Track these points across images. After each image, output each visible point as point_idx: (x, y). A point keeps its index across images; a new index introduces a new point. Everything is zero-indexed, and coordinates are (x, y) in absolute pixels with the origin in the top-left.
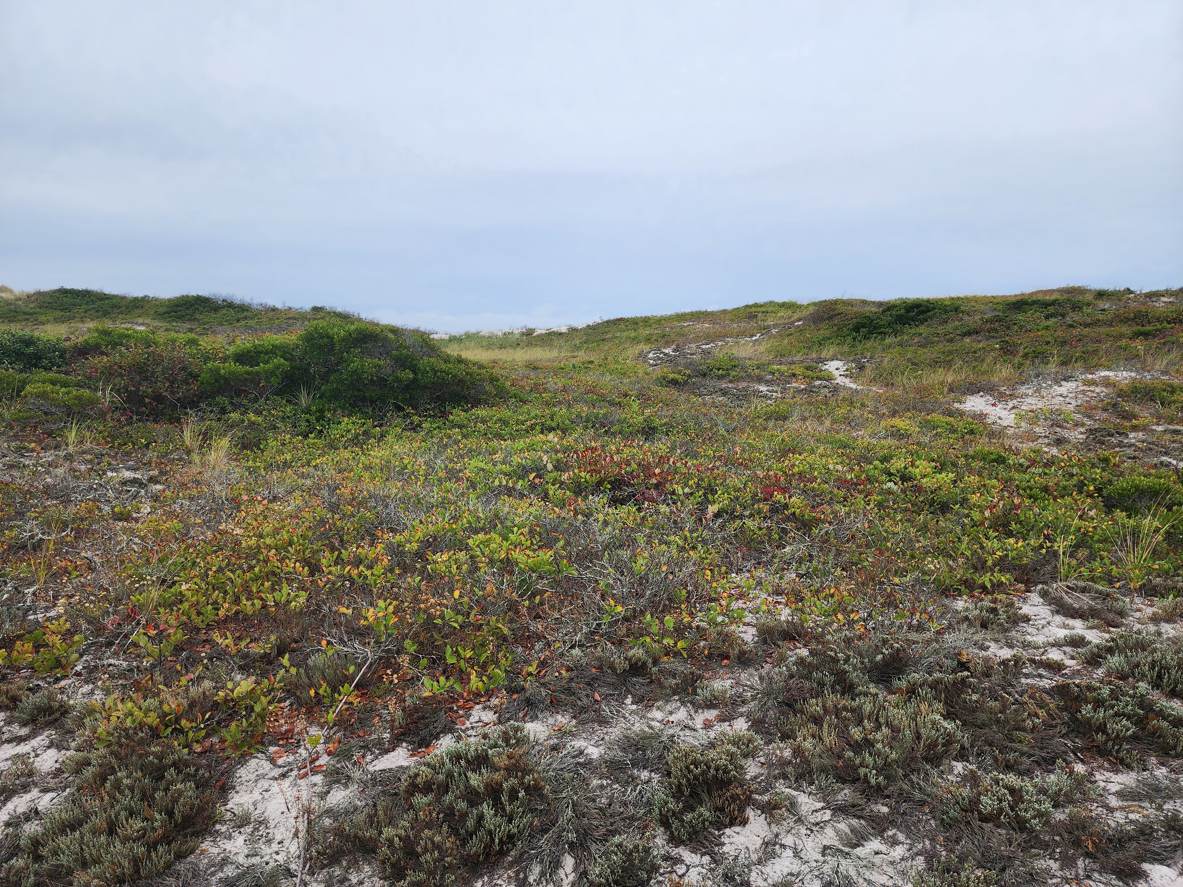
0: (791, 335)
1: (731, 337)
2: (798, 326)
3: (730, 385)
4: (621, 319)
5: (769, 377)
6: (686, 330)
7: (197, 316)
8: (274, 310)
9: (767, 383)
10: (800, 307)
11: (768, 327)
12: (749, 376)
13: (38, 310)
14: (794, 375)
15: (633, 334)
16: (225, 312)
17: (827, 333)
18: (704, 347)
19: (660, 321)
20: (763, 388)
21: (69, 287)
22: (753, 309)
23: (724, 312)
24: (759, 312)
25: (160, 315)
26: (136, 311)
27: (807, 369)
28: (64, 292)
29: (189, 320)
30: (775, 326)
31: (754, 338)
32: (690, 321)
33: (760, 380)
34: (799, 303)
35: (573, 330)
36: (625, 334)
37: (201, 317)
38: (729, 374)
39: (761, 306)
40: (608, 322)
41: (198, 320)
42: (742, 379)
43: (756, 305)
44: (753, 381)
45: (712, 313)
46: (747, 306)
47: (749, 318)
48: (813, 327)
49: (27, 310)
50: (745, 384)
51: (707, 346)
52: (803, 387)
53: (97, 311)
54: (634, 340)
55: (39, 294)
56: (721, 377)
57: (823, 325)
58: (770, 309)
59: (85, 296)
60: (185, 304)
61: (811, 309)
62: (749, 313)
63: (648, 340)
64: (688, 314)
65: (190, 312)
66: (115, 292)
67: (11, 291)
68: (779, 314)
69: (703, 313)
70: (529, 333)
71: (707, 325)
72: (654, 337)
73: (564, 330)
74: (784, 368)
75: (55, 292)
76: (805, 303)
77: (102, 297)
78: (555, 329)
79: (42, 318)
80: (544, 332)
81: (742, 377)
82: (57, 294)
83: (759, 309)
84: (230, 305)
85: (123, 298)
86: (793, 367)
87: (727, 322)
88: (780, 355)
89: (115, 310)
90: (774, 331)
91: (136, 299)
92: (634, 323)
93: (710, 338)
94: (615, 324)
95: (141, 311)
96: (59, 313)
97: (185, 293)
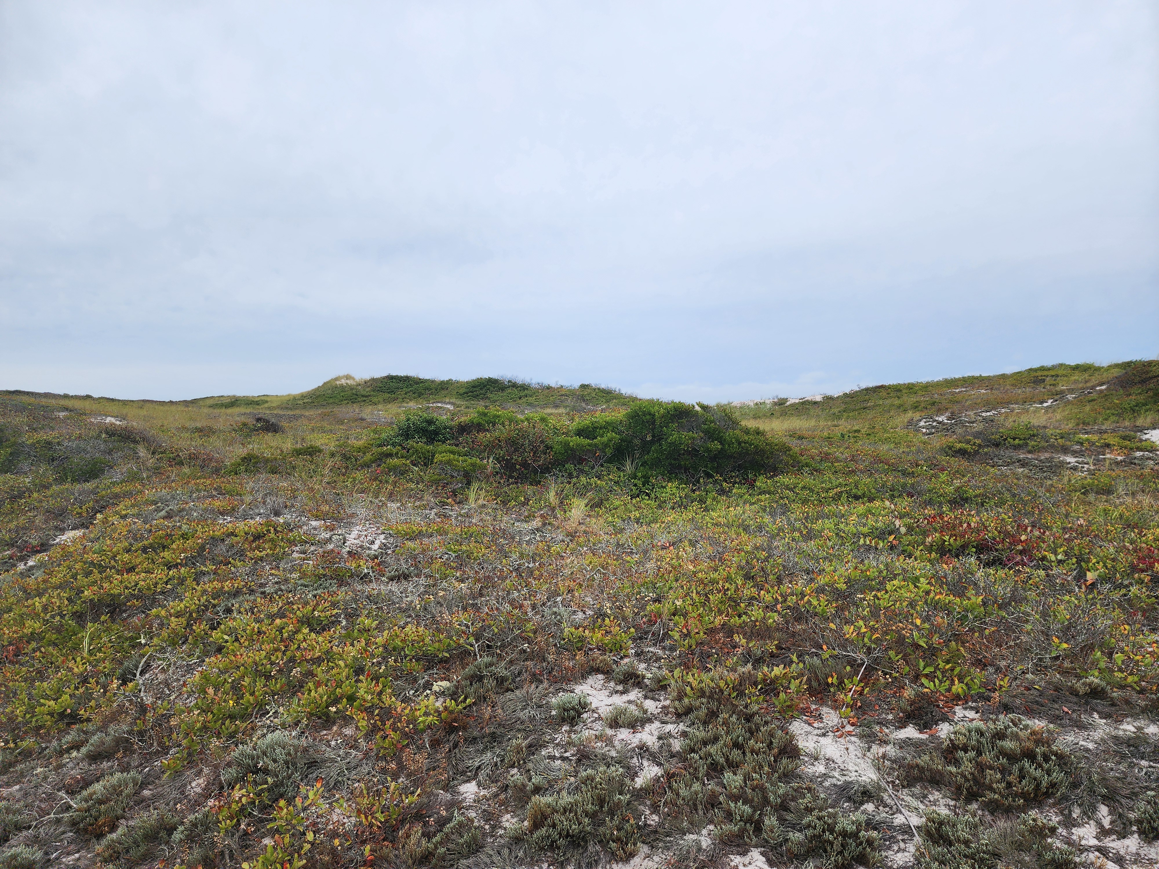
0: (1092, 400)
1: (1016, 404)
2: (1101, 391)
3: (1030, 456)
4: (882, 387)
5: (1077, 447)
6: (959, 397)
7: (489, 395)
8: (549, 388)
9: (1075, 453)
10: (1098, 369)
11: (1062, 392)
12: (1052, 446)
13: (372, 393)
14: (1108, 446)
15: (897, 402)
16: (510, 391)
17: (1141, 398)
18: (984, 414)
19: (927, 387)
20: (1071, 460)
21: (394, 374)
22: (1039, 373)
23: (1003, 376)
24: (1047, 376)
25: (461, 395)
26: (443, 392)
27: (1124, 438)
28: (391, 378)
29: (482, 399)
30: (1071, 391)
31: (1045, 405)
32: (962, 386)
33: (1065, 450)
34: (1097, 364)
35: (828, 399)
36: (888, 402)
37: (492, 396)
38: (1027, 444)
39: (1049, 369)
40: (867, 389)
41: (489, 399)
42: (1044, 449)
43: (1042, 369)
44: (1058, 452)
45: (989, 378)
46: (1031, 370)
47: (1034, 382)
48: (1122, 391)
49: (364, 393)
50: (1047, 455)
51: (988, 414)
52: (1120, 458)
53: (414, 393)
54: (899, 407)
55: (373, 380)
56: (1017, 447)
57: (1136, 390)
58: (1060, 372)
59: (405, 381)
60: (479, 386)
61: (1116, 372)
62: (1034, 377)
63: (915, 407)
64: (959, 380)
65: (483, 392)
66: (427, 377)
67: (353, 379)
68: (1073, 378)
69: (976, 378)
70: (781, 402)
71: (983, 391)
72: (923, 405)
73: (818, 398)
74: (1094, 438)
75: (384, 378)
76: (1105, 364)
77: (418, 381)
78: (809, 398)
79: (375, 400)
80: (797, 401)
81: (1043, 448)
82: (386, 380)
83: (1046, 373)
84: (514, 385)
85: (433, 381)
86: (1105, 436)
87: (1008, 387)
88: (1083, 424)
89: (427, 392)
90: (1070, 397)
91: (443, 382)
92: (897, 390)
93: (989, 405)
94: (875, 392)
95: (446, 392)
96: (387, 395)
97: (479, 376)
